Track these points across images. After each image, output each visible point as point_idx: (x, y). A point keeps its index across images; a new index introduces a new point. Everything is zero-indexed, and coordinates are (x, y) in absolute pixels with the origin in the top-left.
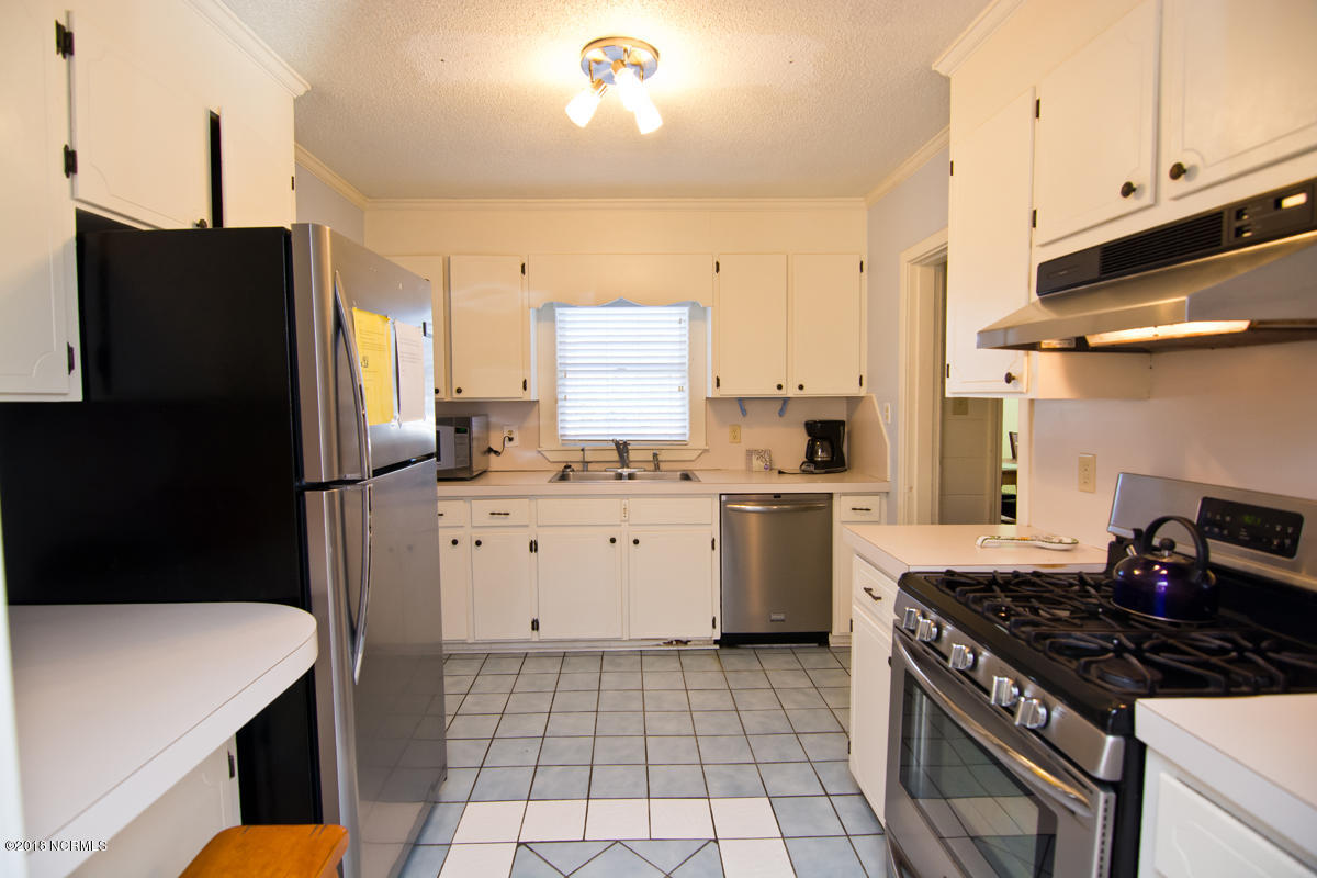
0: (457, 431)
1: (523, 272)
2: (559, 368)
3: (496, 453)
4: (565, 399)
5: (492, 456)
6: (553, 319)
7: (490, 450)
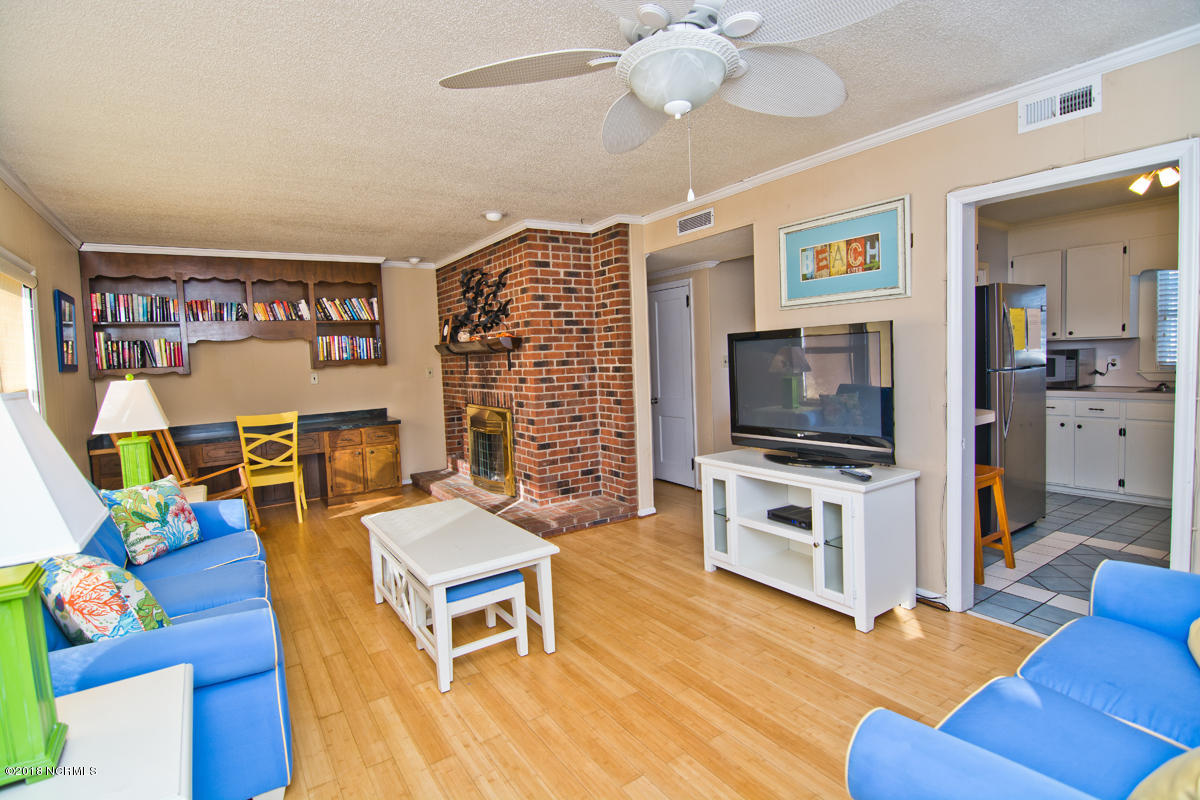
0: (1068, 358)
1: (1125, 251)
2: (1159, 313)
3: (1101, 374)
4: (1164, 336)
5: (1098, 375)
6: (1155, 279)
7: (1096, 372)
